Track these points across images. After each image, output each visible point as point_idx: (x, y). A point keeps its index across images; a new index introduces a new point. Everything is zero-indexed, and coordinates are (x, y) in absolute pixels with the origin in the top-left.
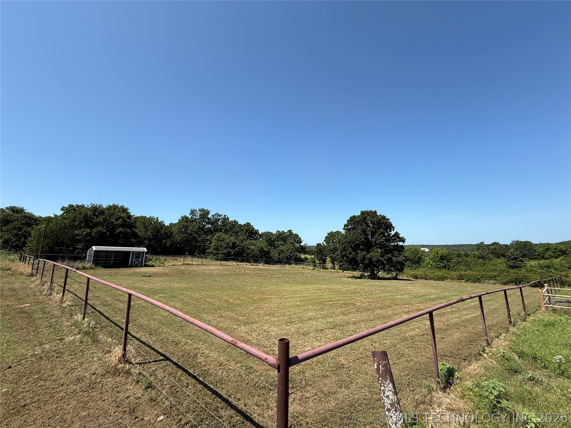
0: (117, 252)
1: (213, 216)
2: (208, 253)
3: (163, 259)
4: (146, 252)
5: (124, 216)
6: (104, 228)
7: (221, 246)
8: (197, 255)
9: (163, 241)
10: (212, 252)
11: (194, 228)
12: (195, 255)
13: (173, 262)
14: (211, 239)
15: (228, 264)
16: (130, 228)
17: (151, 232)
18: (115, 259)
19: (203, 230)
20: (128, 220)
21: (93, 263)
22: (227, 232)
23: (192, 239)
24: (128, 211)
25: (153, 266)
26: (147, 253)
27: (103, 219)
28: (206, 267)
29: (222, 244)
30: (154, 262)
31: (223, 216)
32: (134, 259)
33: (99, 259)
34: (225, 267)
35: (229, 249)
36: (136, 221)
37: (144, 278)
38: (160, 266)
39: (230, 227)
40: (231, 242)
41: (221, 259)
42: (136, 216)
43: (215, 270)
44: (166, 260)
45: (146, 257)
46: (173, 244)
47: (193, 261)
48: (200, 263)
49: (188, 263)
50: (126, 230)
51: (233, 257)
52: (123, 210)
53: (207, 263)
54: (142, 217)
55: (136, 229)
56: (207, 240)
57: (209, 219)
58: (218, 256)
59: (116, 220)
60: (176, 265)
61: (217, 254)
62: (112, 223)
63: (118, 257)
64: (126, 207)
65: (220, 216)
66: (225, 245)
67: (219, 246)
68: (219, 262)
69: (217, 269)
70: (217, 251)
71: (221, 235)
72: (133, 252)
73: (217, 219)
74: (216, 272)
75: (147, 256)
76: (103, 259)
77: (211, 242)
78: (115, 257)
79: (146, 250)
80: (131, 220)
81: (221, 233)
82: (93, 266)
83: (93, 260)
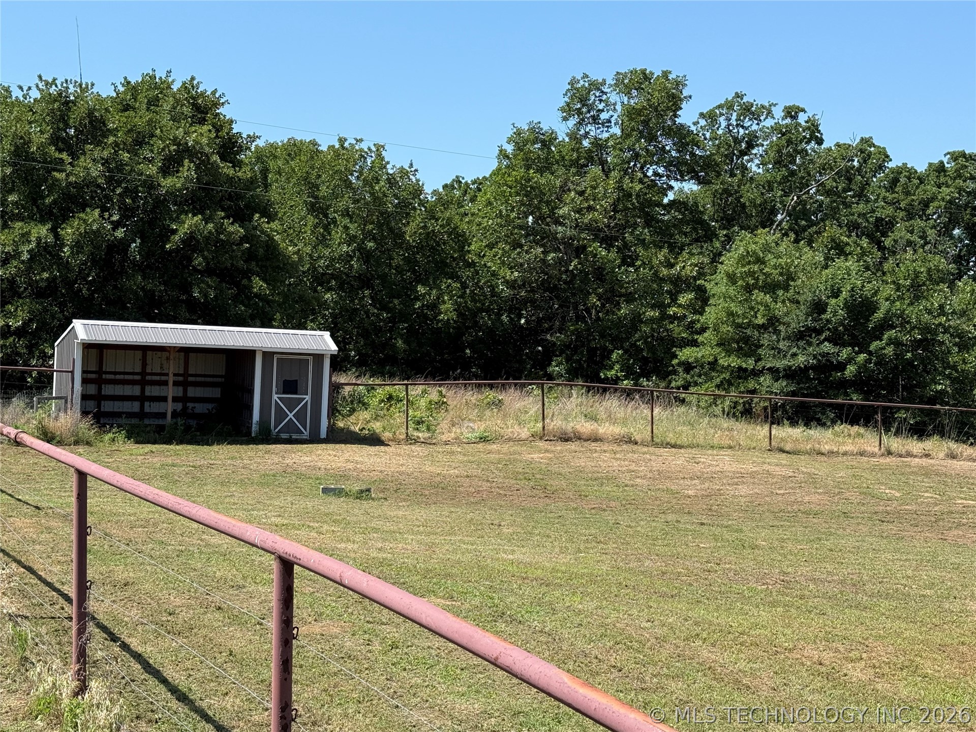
0: (187, 352)
1: (711, 117)
2: (688, 367)
3: (423, 403)
4: (333, 357)
5: (205, 141)
6: (115, 218)
7: (773, 323)
8: (616, 380)
9: (421, 289)
10: (714, 364)
11: (590, 209)
12: (606, 380)
13: (481, 418)
14: (701, 275)
15: (826, 448)
16: (241, 217)
17: (351, 239)
18: (185, 391)
19: (650, 221)
20: (227, 169)
21: (85, 413)
22: (812, 224)
23: (585, 280)
24: (221, 110)
25: (374, 440)
26: (338, 363)
27: (105, 162)
28: (677, 460)
29: (780, 309)
30: (376, 418)
31: (778, 112)
32: (275, 397)
33: (108, 390)
34: (805, 465)
35: (827, 347)
36: (265, 172)
37: (336, 505)
38: (410, 440)
39: (828, 193)
40: (836, 294)
41: (775, 408)
42: (261, 143)
43: (740, 478)
44: (441, 405)
45: (335, 388)
46: (475, 313)
47: (594, 419)
48: (640, 431)
49: (569, 427)
50: (220, 229)
51: (856, 399)
52: (196, 107)
53: (685, 434)
54: (294, 149)
55: (271, 218)
56: (679, 284)
57: (682, 136)
58: (753, 392)
59: (165, 171)
60: (498, 438)
61: (742, 374)
62: (150, 185)
63: (196, 384)
64: (206, 87)
65: (756, 116)
66: (797, 318)
67: (760, 320)
68: (761, 431)
69: (753, 475)
70: (747, 355)
71: (766, 248)
72: (268, 355)
73: (737, 141)
74: (743, 490)
75: (343, 379)
76: (128, 390)
77: (703, 298)
78: (184, 382)
79: (333, 347)
80: (237, 164)
81: (765, 236)
82: (85, 427)
83: (84, 397)
